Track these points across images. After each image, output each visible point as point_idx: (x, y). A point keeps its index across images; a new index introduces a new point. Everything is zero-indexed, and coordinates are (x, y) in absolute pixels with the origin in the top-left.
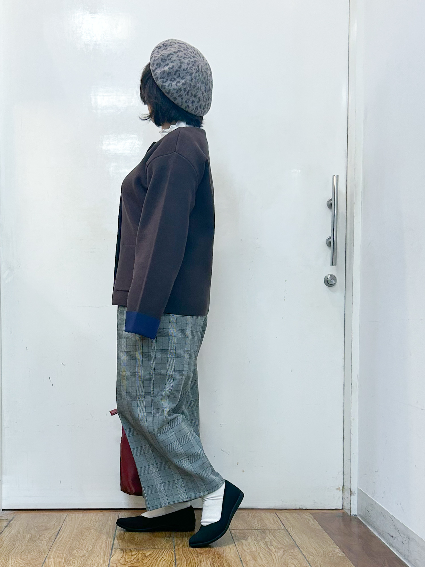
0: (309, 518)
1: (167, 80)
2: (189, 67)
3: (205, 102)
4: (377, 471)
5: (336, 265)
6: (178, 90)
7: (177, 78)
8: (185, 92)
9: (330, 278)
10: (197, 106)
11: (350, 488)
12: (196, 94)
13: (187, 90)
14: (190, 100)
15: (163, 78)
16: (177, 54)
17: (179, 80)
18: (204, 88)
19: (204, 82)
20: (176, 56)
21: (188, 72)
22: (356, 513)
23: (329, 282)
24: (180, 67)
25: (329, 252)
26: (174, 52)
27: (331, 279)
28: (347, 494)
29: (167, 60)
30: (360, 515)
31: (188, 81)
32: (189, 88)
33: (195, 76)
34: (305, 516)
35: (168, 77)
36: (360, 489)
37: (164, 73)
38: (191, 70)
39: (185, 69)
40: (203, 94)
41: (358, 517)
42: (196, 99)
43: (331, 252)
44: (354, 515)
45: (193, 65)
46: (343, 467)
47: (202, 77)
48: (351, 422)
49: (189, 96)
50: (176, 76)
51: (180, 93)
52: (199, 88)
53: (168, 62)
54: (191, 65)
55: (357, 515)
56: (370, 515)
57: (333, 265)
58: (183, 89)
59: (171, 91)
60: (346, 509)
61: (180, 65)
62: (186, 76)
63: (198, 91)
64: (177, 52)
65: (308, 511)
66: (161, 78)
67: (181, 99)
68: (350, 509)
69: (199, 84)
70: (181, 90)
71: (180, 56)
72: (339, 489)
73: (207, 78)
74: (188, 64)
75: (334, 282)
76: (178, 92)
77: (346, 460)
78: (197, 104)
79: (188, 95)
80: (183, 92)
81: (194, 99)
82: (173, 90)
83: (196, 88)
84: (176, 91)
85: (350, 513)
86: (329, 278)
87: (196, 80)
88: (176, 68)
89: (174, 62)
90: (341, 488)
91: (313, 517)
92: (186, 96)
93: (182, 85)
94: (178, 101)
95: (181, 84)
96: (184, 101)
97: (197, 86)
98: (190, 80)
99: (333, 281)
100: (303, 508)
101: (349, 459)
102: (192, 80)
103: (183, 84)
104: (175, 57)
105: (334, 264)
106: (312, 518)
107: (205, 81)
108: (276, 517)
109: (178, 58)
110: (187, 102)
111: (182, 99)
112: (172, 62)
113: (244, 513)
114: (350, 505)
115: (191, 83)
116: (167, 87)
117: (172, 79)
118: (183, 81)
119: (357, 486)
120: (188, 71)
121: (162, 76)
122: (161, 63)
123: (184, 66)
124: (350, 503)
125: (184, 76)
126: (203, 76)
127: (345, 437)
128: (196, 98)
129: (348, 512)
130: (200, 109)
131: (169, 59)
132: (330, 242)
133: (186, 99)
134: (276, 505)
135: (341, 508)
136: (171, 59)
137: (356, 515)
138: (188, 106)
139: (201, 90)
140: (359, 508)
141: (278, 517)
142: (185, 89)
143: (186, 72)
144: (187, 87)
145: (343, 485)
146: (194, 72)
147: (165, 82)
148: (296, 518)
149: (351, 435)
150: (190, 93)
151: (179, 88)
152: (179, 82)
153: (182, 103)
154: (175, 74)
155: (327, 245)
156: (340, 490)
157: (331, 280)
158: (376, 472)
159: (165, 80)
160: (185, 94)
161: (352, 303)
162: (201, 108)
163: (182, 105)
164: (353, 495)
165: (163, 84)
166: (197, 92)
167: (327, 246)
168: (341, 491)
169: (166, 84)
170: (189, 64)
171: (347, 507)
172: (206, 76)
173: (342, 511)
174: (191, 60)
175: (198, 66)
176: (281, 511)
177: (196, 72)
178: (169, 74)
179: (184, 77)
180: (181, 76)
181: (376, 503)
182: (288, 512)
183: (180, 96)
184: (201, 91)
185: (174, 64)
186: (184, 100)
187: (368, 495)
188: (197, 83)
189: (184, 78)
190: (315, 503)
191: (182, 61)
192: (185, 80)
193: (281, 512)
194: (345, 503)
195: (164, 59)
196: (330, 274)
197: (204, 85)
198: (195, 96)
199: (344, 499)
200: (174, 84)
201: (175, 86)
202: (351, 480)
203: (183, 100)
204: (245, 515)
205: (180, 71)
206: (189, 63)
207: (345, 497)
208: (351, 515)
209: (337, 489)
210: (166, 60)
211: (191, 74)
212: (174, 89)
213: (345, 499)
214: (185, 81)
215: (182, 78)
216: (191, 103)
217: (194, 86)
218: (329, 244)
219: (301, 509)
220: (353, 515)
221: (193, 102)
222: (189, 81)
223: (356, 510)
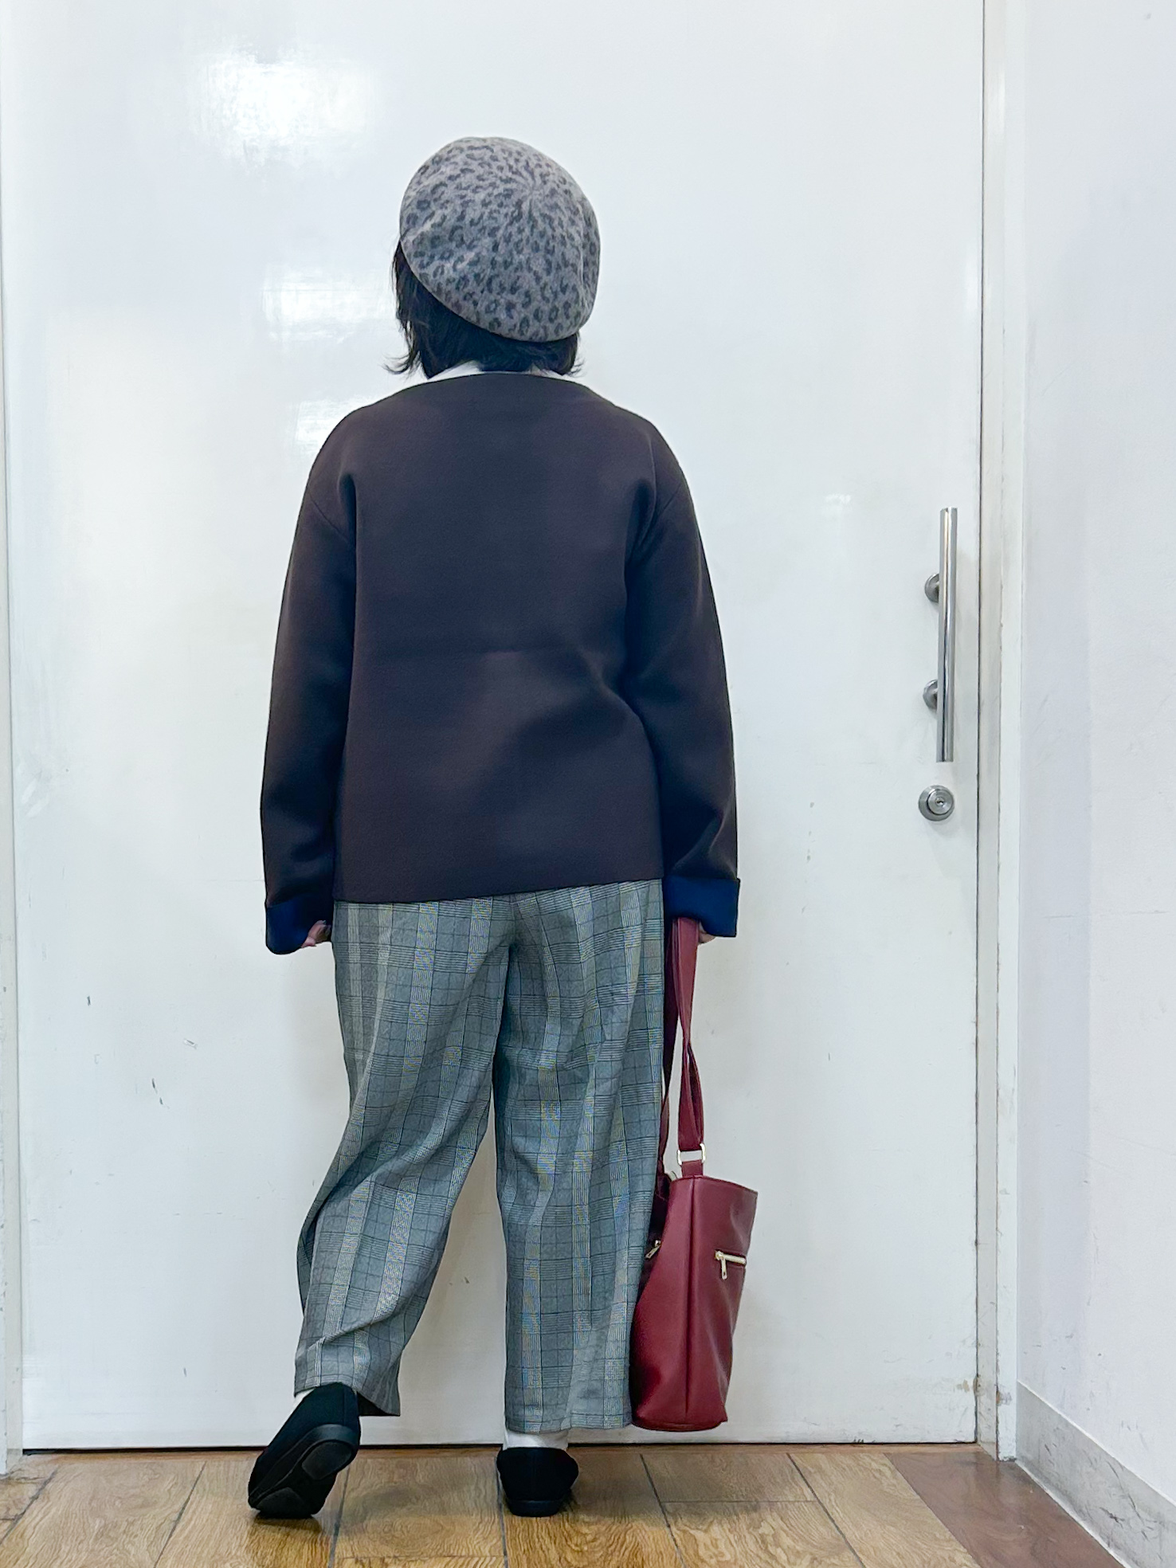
0: (882, 1468)
1: (432, 257)
2: (486, 214)
3: (551, 301)
4: (1071, 1337)
5: (952, 760)
6: (459, 281)
7: (457, 249)
8: (479, 285)
9: (935, 797)
10: (523, 315)
11: (995, 1383)
12: (516, 282)
13: (484, 276)
14: (500, 304)
15: (422, 254)
16: (458, 180)
17: (461, 253)
18: (541, 261)
19: (540, 248)
20: (455, 186)
21: (484, 228)
22: (1014, 1454)
23: (934, 808)
24: (462, 217)
25: (931, 724)
26: (450, 178)
27: (938, 799)
28: (986, 1401)
29: (432, 203)
30: (1024, 1459)
31: (484, 253)
32: (489, 270)
33: (508, 235)
34: (870, 1464)
35: (434, 250)
36: (1024, 1385)
37: (423, 239)
38: (494, 221)
39: (476, 221)
40: (538, 279)
41: (1020, 1464)
42: (517, 298)
43: (938, 722)
44: (1007, 1459)
45: (501, 205)
46: (975, 1324)
47: (532, 231)
48: (997, 1199)
49: (494, 293)
50: (454, 244)
51: (466, 290)
52: (524, 266)
53: (433, 207)
54: (494, 207)
55: (1015, 1459)
56: (1054, 1459)
57: (943, 760)
58: (471, 277)
59: (444, 286)
60: (984, 1442)
61: (462, 212)
62: (479, 239)
63: (518, 274)
64: (458, 176)
65: (876, 1447)
66: (416, 256)
67: (472, 305)
68: (995, 1441)
69: (521, 256)
70: (468, 281)
71: (464, 185)
72: (964, 1386)
73: (549, 232)
74: (485, 204)
75: (946, 807)
76: (461, 287)
77: (983, 1303)
78: (523, 310)
79: (490, 291)
80: (475, 284)
81: (513, 298)
82: (447, 285)
83: (511, 268)
84: (454, 285)
85: (998, 1453)
86: (933, 798)
87: (511, 245)
88: (453, 220)
89: (448, 205)
90: (971, 1384)
91: (892, 1467)
92: (484, 295)
93: (468, 267)
94: (467, 312)
95: (465, 263)
96: (481, 308)
97: (514, 261)
98: (491, 248)
99: (944, 806)
100: (865, 1442)
101: (992, 1303)
102: (495, 247)
103: (472, 264)
104: (449, 192)
105: (946, 758)
106: (890, 1468)
107: (542, 244)
108: (790, 1466)
109: (457, 194)
110: (492, 309)
111: (475, 304)
112: (443, 206)
113: (699, 1455)
114: (997, 1430)
115: (493, 258)
116: (432, 278)
117: (444, 253)
118: (470, 256)
119: (1016, 1377)
120: (485, 225)
121: (419, 250)
122: (418, 215)
123: (472, 214)
124: (997, 1426)
125: (473, 241)
126: (535, 230)
127: (980, 1239)
128: (517, 294)
129: (991, 1451)
130: (537, 324)
131: (435, 200)
132: (935, 697)
133: (486, 303)
134: (787, 1432)
135: (972, 1439)
136: (440, 197)
137: (1012, 1460)
138: (496, 320)
139: (530, 269)
140: (1023, 1439)
141: (794, 1467)
142: (477, 276)
143: (479, 226)
144: (484, 270)
145: (977, 1375)
146: (502, 225)
147: (428, 264)
148: (846, 1468)
149: (997, 1235)
150: (495, 285)
151: (462, 275)
152: (461, 259)
153: (478, 313)
154: (451, 239)
155: (927, 704)
156: (968, 1390)
157: (939, 802)
158: (1068, 1337)
159: (426, 260)
160: (480, 288)
161: (999, 867)
162: (539, 321)
163: (478, 320)
164: (1004, 1402)
165: (423, 271)
166: (518, 278)
167: (926, 707)
168: (972, 1392)
169: (430, 270)
170: (490, 202)
171: (986, 1435)
172: (548, 227)
173: (971, 1448)
174: (496, 192)
175: (519, 204)
176: (803, 1450)
177: (511, 223)
178: (435, 241)
179: (475, 243)
180: (467, 241)
181: (1067, 1424)
182: (823, 1453)
183: (468, 297)
184: (532, 274)
185: (446, 212)
186: (481, 305)
187: (1046, 1402)
188: (515, 252)
189: (474, 246)
190: (897, 1426)
191: (467, 199)
192: (476, 250)
193: (802, 1453)
194: (982, 1426)
195: (425, 201)
196: (936, 784)
197: (542, 253)
198: (513, 290)
199: (980, 1413)
200: (448, 265)
201: (451, 272)
202: (997, 1361)
203: (479, 305)
204: (701, 1462)
205: (461, 228)
206: (487, 201)
207: (981, 1409)
208: (1001, 1459)
209: (959, 1387)
210: (429, 203)
211: (493, 232)
212: (449, 281)
213: (982, 1413)
214: (477, 255)
215: (470, 247)
216: (504, 311)
217: (505, 262)
218: (932, 701)
219: (858, 1443)
220: (1005, 1458)
221: (510, 307)
222: (488, 250)
223: (1014, 1444)
